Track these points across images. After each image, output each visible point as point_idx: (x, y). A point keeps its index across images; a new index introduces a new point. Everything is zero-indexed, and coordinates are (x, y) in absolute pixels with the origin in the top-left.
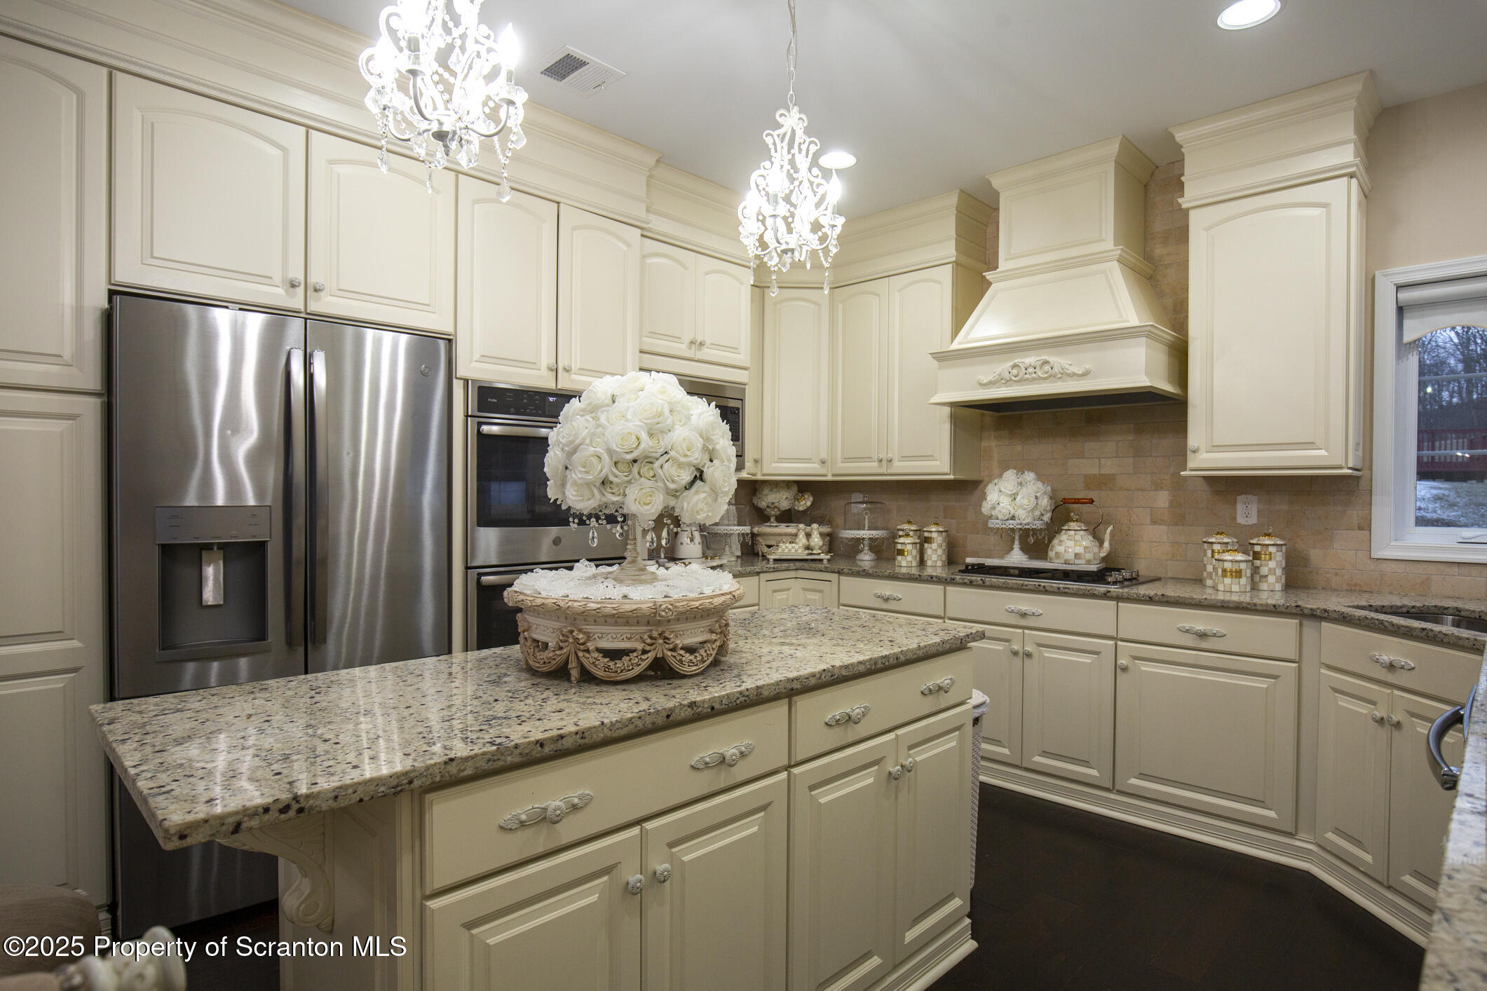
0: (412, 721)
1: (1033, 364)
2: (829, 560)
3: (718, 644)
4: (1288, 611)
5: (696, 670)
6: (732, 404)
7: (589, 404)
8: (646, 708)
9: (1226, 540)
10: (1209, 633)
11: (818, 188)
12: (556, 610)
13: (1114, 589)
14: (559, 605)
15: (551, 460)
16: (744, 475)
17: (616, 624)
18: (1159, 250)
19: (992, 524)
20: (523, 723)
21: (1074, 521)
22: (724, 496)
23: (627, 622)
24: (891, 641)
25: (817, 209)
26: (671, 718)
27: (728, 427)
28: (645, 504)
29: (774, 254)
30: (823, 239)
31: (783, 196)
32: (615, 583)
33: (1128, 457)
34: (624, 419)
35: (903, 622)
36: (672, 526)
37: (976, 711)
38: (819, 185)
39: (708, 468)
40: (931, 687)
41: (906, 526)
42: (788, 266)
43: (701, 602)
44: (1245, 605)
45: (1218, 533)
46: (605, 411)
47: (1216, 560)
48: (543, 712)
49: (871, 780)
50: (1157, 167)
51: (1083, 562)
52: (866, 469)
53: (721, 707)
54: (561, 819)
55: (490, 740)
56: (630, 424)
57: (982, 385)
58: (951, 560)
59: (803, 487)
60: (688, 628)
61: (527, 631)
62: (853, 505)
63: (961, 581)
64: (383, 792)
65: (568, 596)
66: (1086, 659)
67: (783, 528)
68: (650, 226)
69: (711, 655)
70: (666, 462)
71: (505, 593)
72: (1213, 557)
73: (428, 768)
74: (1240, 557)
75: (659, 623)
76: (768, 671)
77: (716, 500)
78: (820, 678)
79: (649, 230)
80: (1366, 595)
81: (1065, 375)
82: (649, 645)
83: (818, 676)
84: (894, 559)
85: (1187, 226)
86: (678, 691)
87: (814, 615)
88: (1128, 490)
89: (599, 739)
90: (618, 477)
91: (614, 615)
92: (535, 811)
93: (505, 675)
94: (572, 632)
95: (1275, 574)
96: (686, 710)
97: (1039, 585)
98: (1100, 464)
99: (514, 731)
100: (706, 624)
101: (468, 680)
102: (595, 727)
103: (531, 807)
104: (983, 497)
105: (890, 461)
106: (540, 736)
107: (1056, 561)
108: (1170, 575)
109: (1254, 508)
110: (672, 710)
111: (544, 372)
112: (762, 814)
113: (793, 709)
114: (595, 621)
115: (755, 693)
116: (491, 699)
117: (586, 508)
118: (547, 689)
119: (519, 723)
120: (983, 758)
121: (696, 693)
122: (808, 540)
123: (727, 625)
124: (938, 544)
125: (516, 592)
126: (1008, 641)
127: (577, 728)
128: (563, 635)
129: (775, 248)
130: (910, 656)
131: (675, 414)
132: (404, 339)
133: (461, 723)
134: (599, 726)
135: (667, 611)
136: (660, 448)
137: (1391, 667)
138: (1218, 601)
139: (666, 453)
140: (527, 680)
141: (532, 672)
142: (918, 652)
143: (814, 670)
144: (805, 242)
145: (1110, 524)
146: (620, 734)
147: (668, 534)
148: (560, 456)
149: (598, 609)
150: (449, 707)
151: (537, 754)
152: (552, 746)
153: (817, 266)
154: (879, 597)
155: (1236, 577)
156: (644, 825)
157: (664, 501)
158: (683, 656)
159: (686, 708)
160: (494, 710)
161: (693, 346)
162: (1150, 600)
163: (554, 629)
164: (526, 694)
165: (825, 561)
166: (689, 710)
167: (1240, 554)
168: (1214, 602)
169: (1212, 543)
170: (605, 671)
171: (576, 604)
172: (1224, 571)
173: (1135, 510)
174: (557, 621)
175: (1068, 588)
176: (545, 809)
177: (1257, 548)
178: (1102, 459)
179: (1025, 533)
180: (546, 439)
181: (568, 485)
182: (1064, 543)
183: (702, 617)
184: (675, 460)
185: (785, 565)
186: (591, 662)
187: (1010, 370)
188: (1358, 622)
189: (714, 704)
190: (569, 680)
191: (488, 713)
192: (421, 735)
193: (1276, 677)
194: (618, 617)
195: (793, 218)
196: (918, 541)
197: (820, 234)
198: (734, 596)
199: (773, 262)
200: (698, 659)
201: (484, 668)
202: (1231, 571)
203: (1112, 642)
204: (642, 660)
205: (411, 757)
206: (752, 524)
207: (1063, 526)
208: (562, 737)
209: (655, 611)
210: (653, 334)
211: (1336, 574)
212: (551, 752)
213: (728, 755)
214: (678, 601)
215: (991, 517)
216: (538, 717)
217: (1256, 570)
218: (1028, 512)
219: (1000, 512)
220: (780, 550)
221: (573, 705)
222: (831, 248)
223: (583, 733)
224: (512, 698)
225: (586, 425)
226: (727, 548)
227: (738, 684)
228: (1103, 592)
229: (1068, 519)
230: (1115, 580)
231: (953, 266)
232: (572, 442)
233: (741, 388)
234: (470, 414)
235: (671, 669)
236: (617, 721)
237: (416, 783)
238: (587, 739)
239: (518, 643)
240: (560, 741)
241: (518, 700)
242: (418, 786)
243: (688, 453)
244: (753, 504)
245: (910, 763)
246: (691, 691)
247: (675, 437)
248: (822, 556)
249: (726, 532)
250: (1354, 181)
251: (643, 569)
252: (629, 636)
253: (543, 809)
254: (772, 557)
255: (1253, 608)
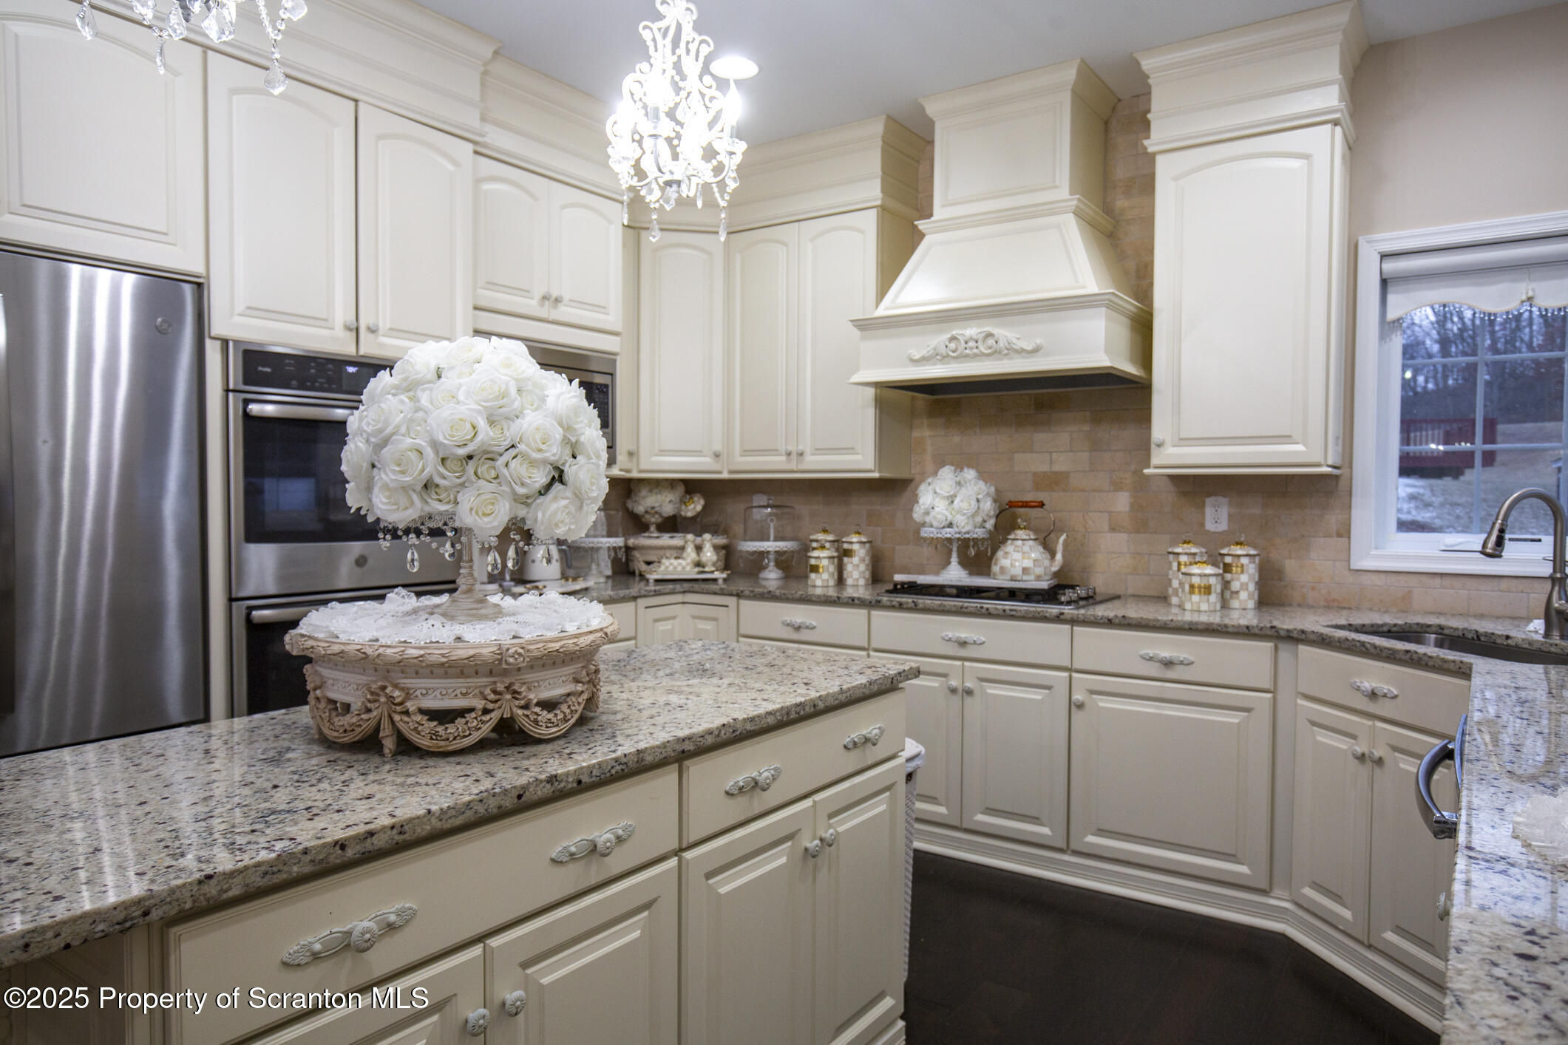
0: (148, 824)
1: (975, 337)
2: (725, 580)
3: (585, 696)
4: (1263, 633)
5: (556, 732)
6: (598, 379)
7: (405, 379)
8: (490, 786)
9: (1194, 550)
10: (1175, 661)
11: (711, 101)
12: (361, 659)
13: (1068, 610)
14: (364, 653)
15: (352, 454)
16: (616, 472)
17: (446, 675)
18: (1121, 203)
19: (926, 532)
20: (316, 818)
21: (1021, 529)
22: (591, 503)
23: (462, 672)
24: (806, 684)
25: (710, 130)
26: (523, 799)
27: (596, 412)
28: (485, 515)
29: (654, 186)
30: (719, 169)
31: (667, 110)
32: (444, 620)
33: (1083, 451)
34: (455, 400)
35: (819, 657)
36: (521, 544)
37: (909, 764)
38: (712, 99)
39: (570, 466)
40: (856, 739)
41: (821, 536)
42: (673, 202)
43: (563, 643)
44: (1215, 627)
45: (1185, 542)
46: (426, 389)
47: (1183, 574)
48: (345, 799)
49: (783, 860)
50: (1120, 100)
51: (1032, 577)
52: (772, 464)
53: (591, 780)
54: (372, 946)
55: (266, 845)
56: (463, 408)
57: (916, 362)
58: (876, 577)
59: (691, 487)
60: (546, 677)
61: (320, 687)
62: (755, 510)
63: (889, 604)
64: (103, 931)
65: (377, 640)
66: (1036, 695)
67: (666, 540)
68: (485, 139)
69: (576, 711)
70: (513, 458)
71: (287, 638)
72: (1179, 570)
73: (172, 891)
74: (1209, 570)
75: (505, 673)
76: (652, 729)
77: (581, 508)
78: (718, 736)
79: (485, 145)
80: (1345, 613)
81: (1012, 351)
82: (492, 702)
83: (716, 733)
84: (807, 577)
85: (1153, 174)
86: (533, 761)
87: (708, 652)
88: (1083, 490)
89: (424, 833)
90: (447, 479)
91: (443, 664)
92: (332, 938)
93: (289, 749)
94: (384, 688)
95: (1247, 589)
96: (544, 787)
97: (982, 608)
98: (1051, 459)
99: (302, 830)
100: (570, 672)
101: (236, 759)
102: (418, 818)
103: (329, 932)
104: (915, 499)
105: (801, 454)
106: (340, 835)
107: (1001, 577)
108: (1130, 591)
109: (1224, 512)
110: (525, 788)
111: (339, 332)
112: (645, 914)
113: (685, 776)
114: (417, 673)
115: (636, 760)
116: (268, 785)
117: (400, 521)
118: (349, 767)
119: (309, 817)
120: (918, 820)
121: (557, 762)
122: (698, 554)
123: (597, 671)
124: (860, 558)
125: (303, 636)
126: (945, 676)
127: (394, 820)
128: (372, 693)
129: (656, 179)
130: (831, 702)
131: (524, 394)
132: (129, 281)
133: (223, 822)
134: (425, 816)
135: (517, 656)
136: (504, 440)
137: (1373, 695)
138: (1185, 622)
139: (513, 446)
140: (321, 755)
141: (327, 743)
142: (840, 697)
143: (711, 726)
144: (695, 173)
145: (1062, 531)
146: (453, 825)
147: (517, 553)
148: (364, 450)
149: (421, 656)
150: (205, 799)
151: (336, 857)
152: (358, 847)
153: (711, 204)
154: (788, 625)
155: (1205, 594)
156: (488, 942)
157: (511, 510)
158: (539, 715)
159: (544, 784)
160: (272, 800)
161: (547, 302)
162: (1109, 623)
163: (358, 685)
164: (319, 776)
165: (720, 581)
166: (548, 786)
167: (1210, 567)
168: (1181, 624)
169: (1178, 554)
170: (431, 739)
171: (389, 651)
172: (1192, 586)
173: (1090, 514)
174: (363, 674)
175: (1015, 610)
176: (349, 933)
177: (1228, 560)
178: (1054, 454)
179: (964, 544)
180: (343, 423)
181: (376, 490)
182: (1010, 555)
183: (563, 662)
184: (525, 456)
185: (670, 586)
186: (412, 727)
187: (947, 343)
188: (1338, 644)
189: (581, 777)
190: (382, 755)
191: (264, 805)
192: (163, 844)
193: (1248, 710)
194: (449, 667)
195: (680, 140)
196: (835, 554)
197: (714, 162)
198: (606, 634)
199: (653, 197)
200: (559, 717)
201: (257, 741)
202: (1200, 587)
203: (1065, 674)
204: (483, 722)
205: (146, 877)
206: (626, 535)
207: (1009, 534)
208: (371, 834)
209: (500, 657)
210: (492, 285)
211: (1313, 588)
212: (358, 856)
213: (600, 841)
214: (531, 643)
215: (924, 524)
216: (337, 808)
217: (1226, 585)
218: (968, 518)
219: (935, 518)
220: (663, 568)
221: (388, 788)
222: (728, 181)
223: (402, 826)
224: (298, 782)
225: (401, 407)
226: (594, 566)
227: (612, 748)
228: (1055, 614)
229: (1014, 527)
230: (1069, 599)
231: (878, 212)
232: (381, 431)
233: (609, 360)
234: (231, 387)
235: (522, 731)
236: (449, 807)
237: (155, 914)
238: (407, 835)
239: (306, 703)
240: (369, 840)
241: (309, 784)
242: (157, 918)
243: (544, 447)
244: (627, 509)
245: (831, 835)
246: (551, 761)
247: (525, 426)
248: (717, 575)
249: (591, 545)
250: (1338, 129)
251: (483, 601)
252: (464, 691)
253: (345, 932)
254: (652, 577)
255: (1225, 629)
